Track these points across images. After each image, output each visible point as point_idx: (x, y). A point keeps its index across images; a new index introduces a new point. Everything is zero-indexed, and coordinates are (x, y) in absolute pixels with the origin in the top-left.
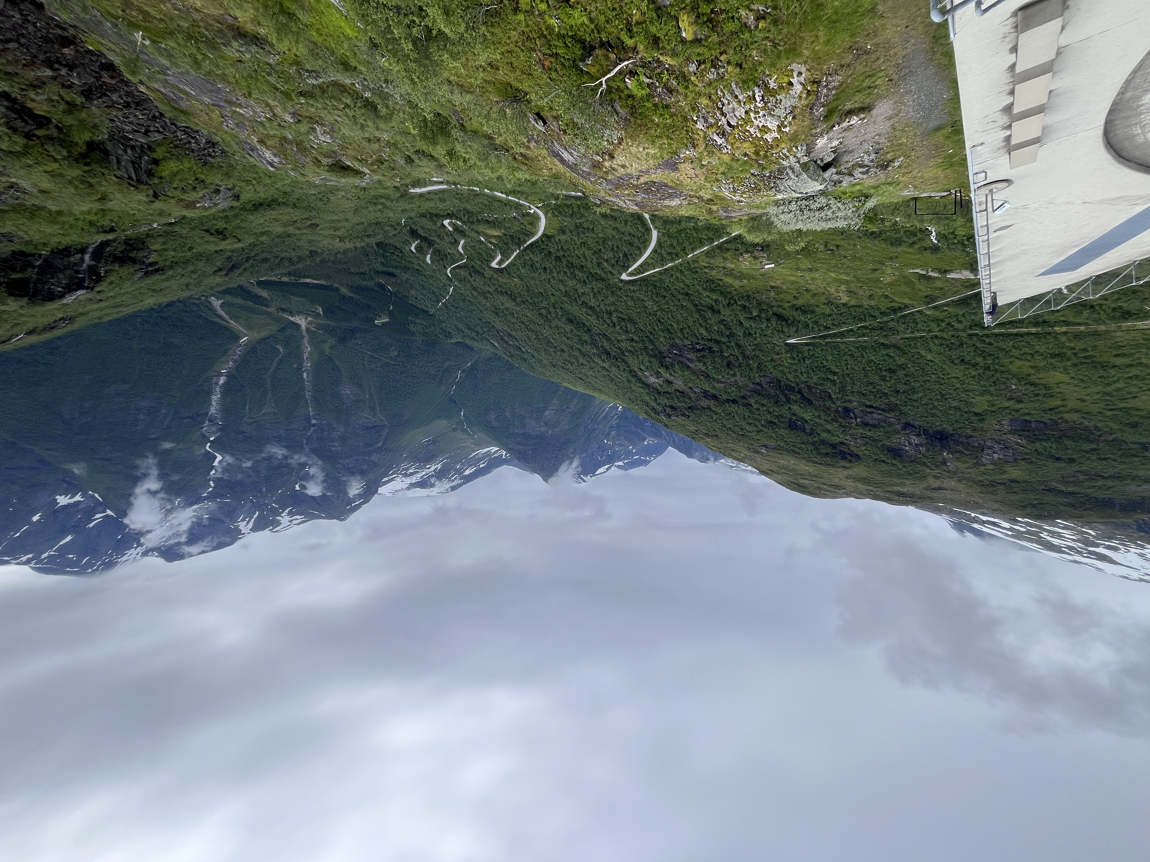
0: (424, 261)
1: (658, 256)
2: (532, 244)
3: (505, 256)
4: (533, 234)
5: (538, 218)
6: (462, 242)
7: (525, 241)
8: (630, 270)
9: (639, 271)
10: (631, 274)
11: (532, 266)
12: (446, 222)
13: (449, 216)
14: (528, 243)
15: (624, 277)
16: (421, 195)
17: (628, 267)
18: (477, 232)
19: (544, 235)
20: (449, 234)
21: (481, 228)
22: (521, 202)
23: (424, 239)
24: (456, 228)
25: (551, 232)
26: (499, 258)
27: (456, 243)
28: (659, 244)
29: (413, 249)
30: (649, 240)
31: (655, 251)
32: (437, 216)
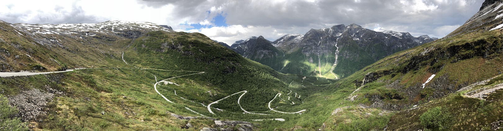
0: (297, 93)
1: (238, 96)
2: (271, 100)
3: (278, 97)
4: (271, 103)
5: (271, 107)
6: (289, 99)
7: (273, 101)
8: (245, 93)
9: (242, 93)
10: (244, 92)
11: (271, 94)
12: (294, 103)
13: (293, 105)
14: (272, 100)
15: (246, 92)
16: (302, 109)
17: (245, 94)
18: (285, 102)
19: (268, 103)
20: (292, 101)
21: (285, 103)
22: (276, 111)
23: (298, 99)
24: (291, 103)
25: (267, 104)
26: (279, 96)
27: (291, 99)
28: (237, 100)
29: (300, 96)
30: (240, 101)
31: (238, 98)
32: (296, 105)
